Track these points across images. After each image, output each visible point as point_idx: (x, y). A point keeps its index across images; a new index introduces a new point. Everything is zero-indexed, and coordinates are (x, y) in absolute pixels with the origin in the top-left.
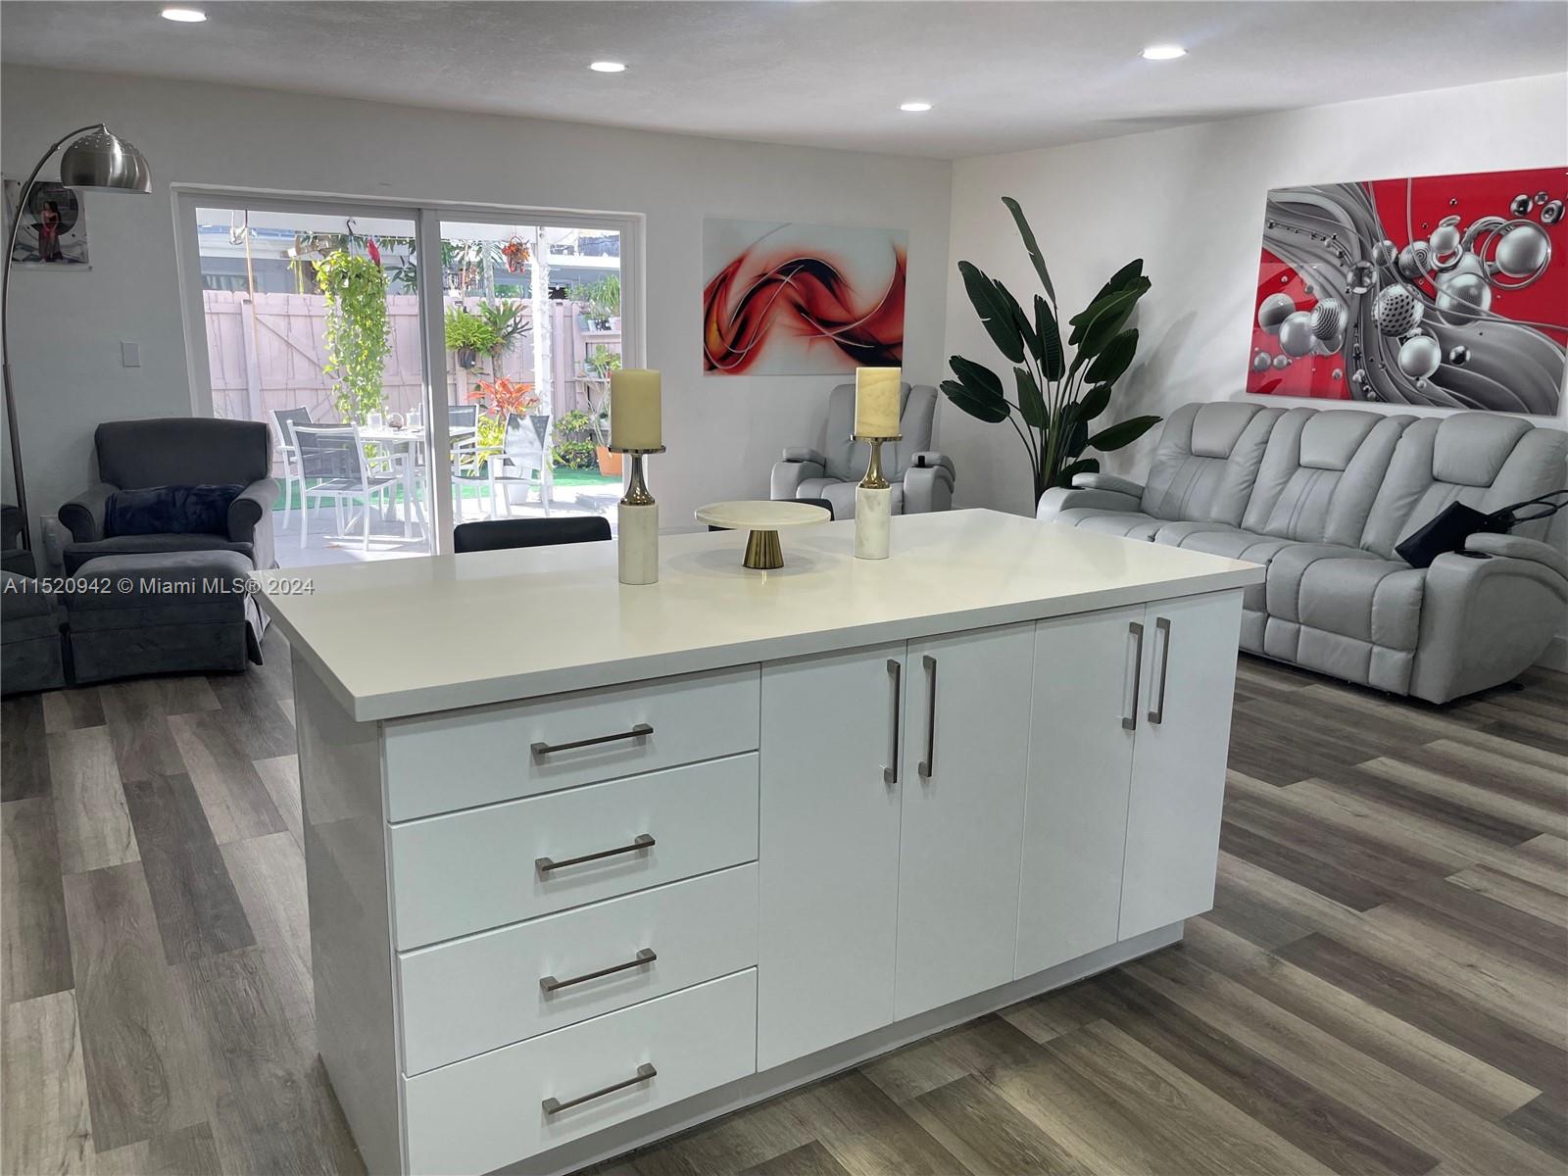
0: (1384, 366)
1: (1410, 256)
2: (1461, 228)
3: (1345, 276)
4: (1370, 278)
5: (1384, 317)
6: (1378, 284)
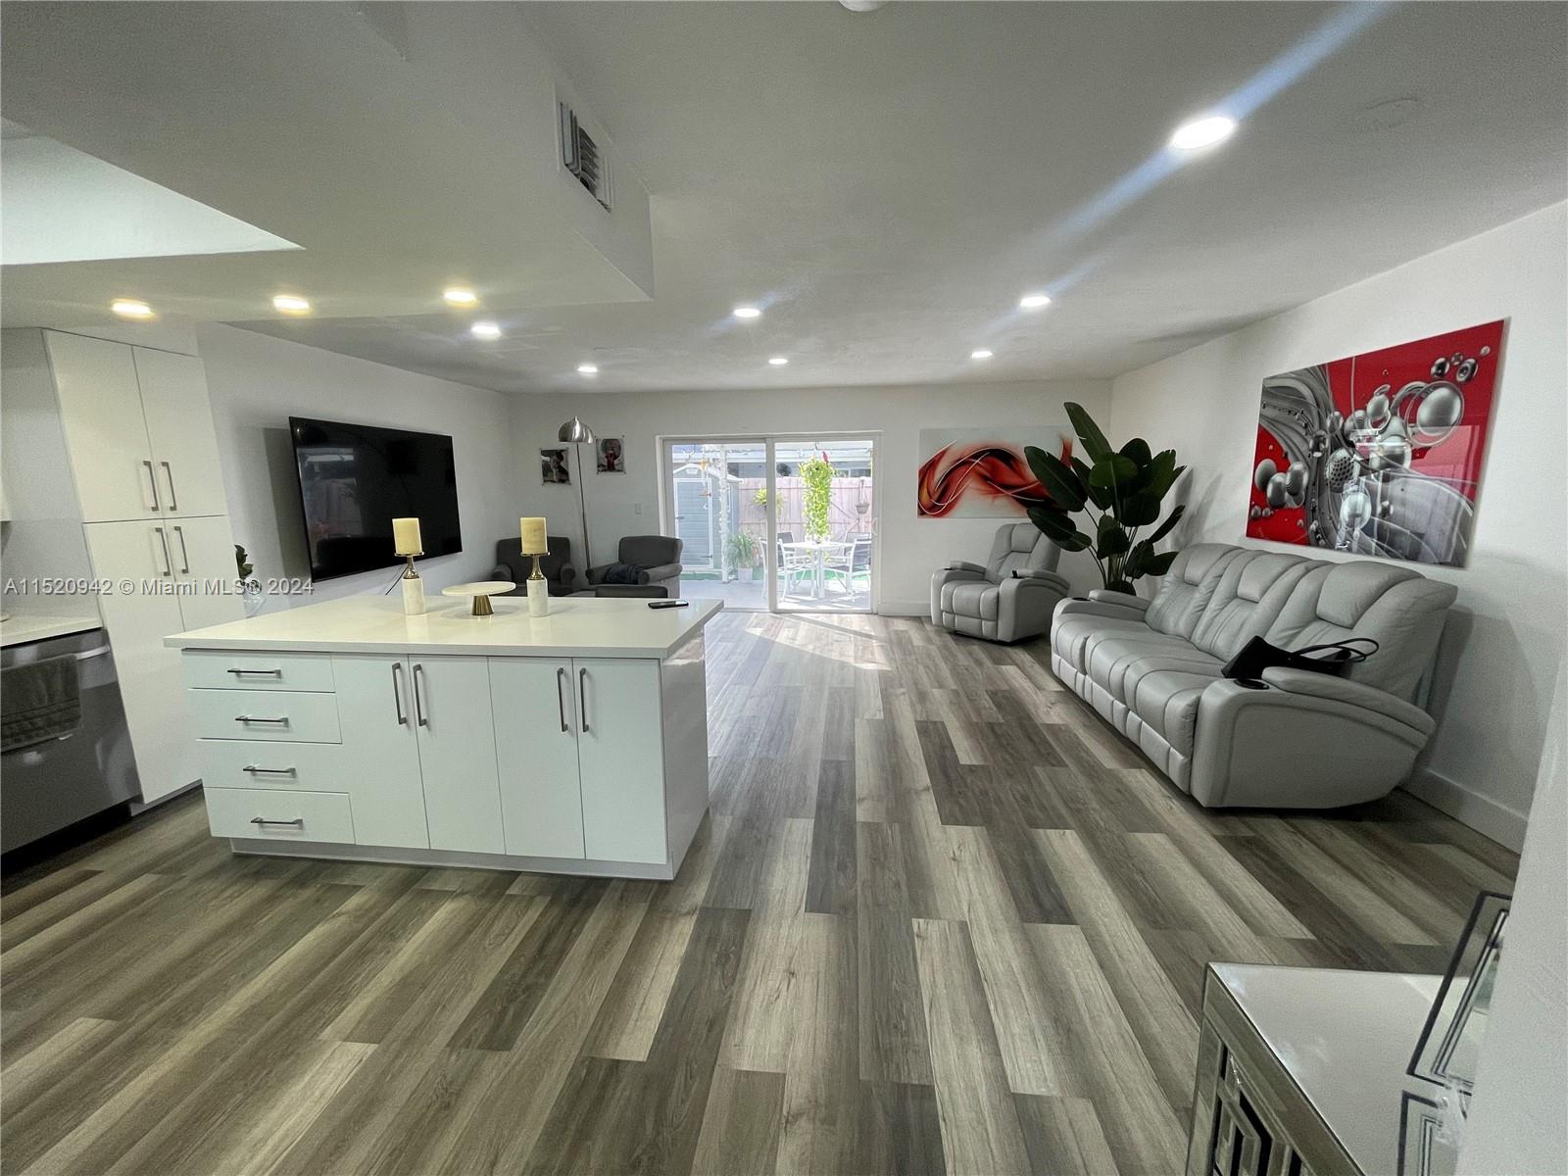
0: (1331, 518)
1: (1352, 423)
2: (1390, 395)
3: (1307, 442)
4: (1324, 444)
5: (1332, 476)
6: (1329, 451)
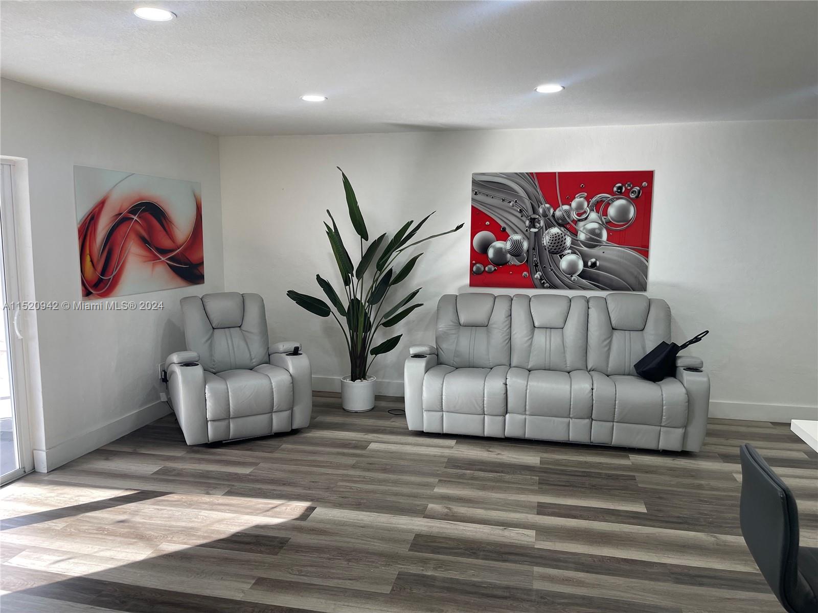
0: (552, 270)
1: (561, 213)
2: (588, 199)
3: (525, 223)
4: (539, 224)
5: (549, 244)
6: (544, 227)
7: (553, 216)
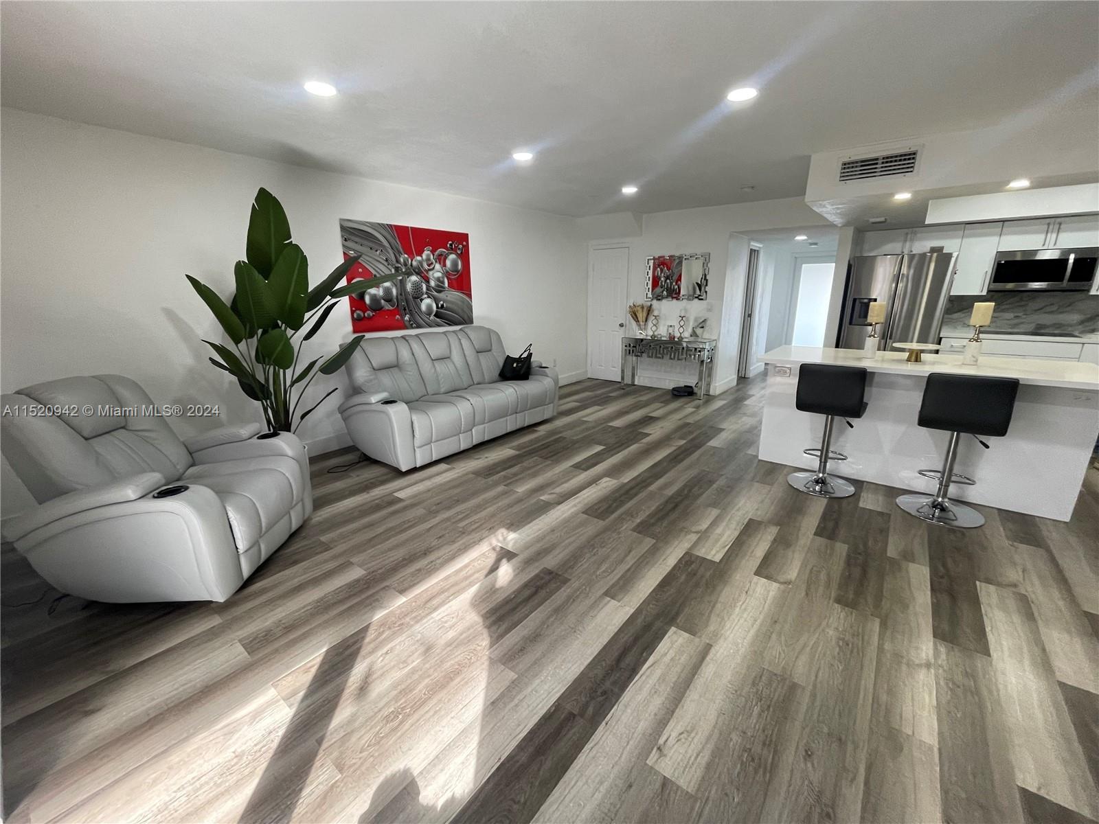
0: (416, 312)
1: (416, 263)
2: (433, 252)
5: (412, 290)
6: (406, 275)
7: (411, 265)
